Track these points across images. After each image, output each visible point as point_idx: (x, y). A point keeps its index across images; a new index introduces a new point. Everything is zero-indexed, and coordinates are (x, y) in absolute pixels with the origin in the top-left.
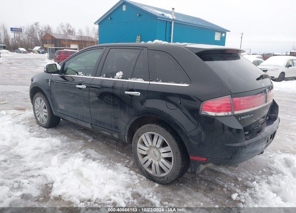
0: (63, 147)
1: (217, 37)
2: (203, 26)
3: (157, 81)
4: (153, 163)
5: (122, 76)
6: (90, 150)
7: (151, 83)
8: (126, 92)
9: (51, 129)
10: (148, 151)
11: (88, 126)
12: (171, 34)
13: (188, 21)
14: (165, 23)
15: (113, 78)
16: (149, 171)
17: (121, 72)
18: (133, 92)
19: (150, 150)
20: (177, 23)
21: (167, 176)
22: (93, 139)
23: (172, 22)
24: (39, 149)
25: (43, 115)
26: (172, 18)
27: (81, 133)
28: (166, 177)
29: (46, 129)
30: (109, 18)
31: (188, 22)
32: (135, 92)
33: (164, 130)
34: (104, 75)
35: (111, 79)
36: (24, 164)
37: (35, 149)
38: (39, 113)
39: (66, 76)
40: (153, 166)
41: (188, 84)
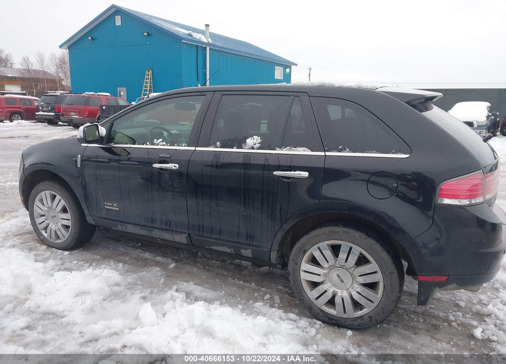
0: (130, 284)
1: (278, 73)
2: (256, 55)
3: (340, 151)
4: (338, 294)
5: (259, 143)
6: (185, 284)
7: (327, 154)
8: (275, 173)
9: (77, 251)
10: (325, 275)
11: (182, 239)
12: (205, 68)
13: (231, 47)
14: (195, 49)
15: (240, 147)
16: (328, 310)
17: (256, 137)
18: (292, 172)
19: (329, 272)
20: (215, 51)
21: (370, 314)
22: (176, 263)
23: (206, 48)
24: (84, 293)
25: (59, 224)
26: (207, 41)
27: (142, 253)
28: (367, 316)
29: (66, 253)
30: (90, 38)
31: (226, 47)
32: (297, 172)
33: (363, 235)
34: (218, 143)
35: (235, 150)
36: (76, 329)
37: (77, 296)
38: (47, 222)
39: (115, 147)
40: (338, 300)
41: (406, 154)
